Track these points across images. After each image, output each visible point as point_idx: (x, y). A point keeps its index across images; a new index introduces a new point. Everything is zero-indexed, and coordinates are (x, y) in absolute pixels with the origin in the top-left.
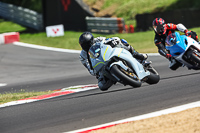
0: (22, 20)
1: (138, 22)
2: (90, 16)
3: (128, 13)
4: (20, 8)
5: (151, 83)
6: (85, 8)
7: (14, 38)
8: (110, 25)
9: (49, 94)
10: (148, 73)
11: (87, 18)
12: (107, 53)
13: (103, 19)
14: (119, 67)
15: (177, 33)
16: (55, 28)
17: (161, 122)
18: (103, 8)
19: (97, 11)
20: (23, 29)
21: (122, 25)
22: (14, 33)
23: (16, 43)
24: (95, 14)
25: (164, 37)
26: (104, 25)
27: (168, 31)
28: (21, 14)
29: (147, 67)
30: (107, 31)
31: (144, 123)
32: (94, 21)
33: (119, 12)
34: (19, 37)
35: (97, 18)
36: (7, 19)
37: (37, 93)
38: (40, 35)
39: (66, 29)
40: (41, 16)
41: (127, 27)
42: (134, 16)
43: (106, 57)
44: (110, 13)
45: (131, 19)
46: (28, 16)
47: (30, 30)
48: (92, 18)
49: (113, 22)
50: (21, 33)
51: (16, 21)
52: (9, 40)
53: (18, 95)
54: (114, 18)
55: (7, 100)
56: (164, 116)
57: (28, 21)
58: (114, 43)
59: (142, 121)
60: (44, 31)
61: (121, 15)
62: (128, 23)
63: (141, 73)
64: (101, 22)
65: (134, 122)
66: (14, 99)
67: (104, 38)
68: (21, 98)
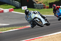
0: (14, 4)
1: (50, 5)
2: (35, 3)
3: (47, 3)
4: (14, 1)
5: (47, 25)
6: (34, 1)
7: (12, 10)
8: (41, 6)
9: (23, 27)
10: (46, 22)
11: (34, 4)
12: (33, 16)
13: (39, 4)
14: (37, 20)
15: (60, 9)
16: (24, 7)
17: (57, 36)
18: (39, 1)
19: (37, 2)
20: (15, 7)
21: (45, 6)
22: (12, 9)
23: (13, 12)
24: (37, 3)
25: (56, 10)
26: (39, 6)
27: (57, 8)
28: (14, 3)
29: (46, 20)
30: (40, 8)
31: (52, 36)
32: (36, 5)
33: (44, 2)
34: (14, 10)
35: (37, 4)
36: (10, 4)
37: (19, 27)
38: (20, 9)
39: (28, 7)
40: (20, 3)
41: (46, 7)
42: (48, 3)
43: (33, 17)
44: (41, 3)
45: (48, 4)
46: (16, 3)
47: (17, 8)
48: (36, 4)
49: (42, 5)
50: (14, 8)
51: (12, 5)
52: (10, 11)
53: (13, 28)
54: (43, 4)
55: (10, 29)
56: (58, 34)
57: (16, 5)
58: (35, 13)
59: (51, 36)
60: (21, 8)
61: (45, 3)
62: (47, 5)
63: (44, 22)
64: (38, 5)
65: (48, 36)
66: (12, 29)
67: (32, 11)
68: (14, 29)
